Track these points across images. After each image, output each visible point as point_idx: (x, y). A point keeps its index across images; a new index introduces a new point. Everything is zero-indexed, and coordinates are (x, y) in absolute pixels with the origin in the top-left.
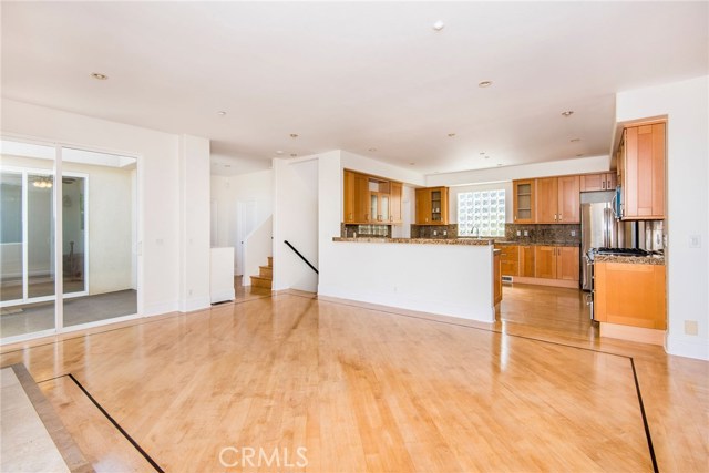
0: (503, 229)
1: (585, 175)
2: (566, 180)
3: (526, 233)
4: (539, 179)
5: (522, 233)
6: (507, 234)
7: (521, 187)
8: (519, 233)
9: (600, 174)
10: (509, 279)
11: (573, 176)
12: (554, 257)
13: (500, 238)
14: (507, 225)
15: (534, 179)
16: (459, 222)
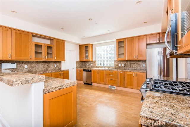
0: (114, 63)
1: (149, 35)
2: (139, 38)
3: (123, 65)
4: (127, 38)
5: (121, 65)
6: (115, 65)
7: (120, 42)
8: (120, 65)
9: (157, 34)
10: (114, 87)
11: (143, 36)
12: (134, 78)
13: (112, 67)
14: (115, 61)
15: (125, 39)
16: (97, 60)
